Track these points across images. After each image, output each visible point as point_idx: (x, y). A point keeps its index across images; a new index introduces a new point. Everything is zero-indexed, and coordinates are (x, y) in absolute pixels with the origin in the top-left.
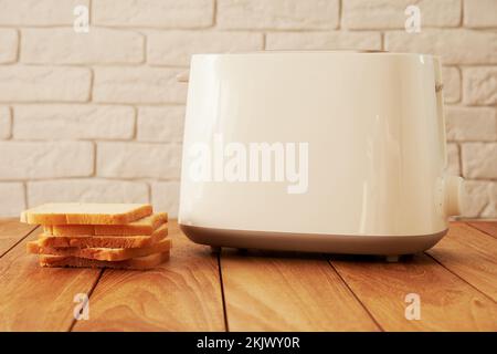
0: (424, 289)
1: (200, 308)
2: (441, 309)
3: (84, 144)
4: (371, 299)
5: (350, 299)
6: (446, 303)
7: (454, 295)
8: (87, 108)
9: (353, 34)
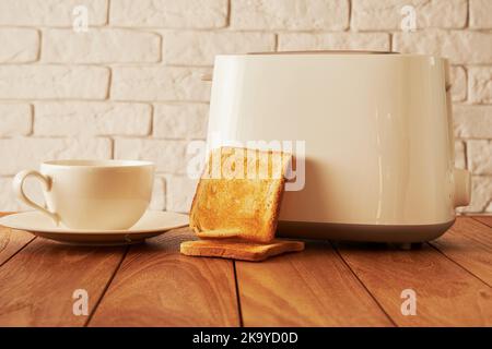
0: (431, 281)
1: (215, 298)
2: (448, 299)
3: (102, 140)
4: (380, 291)
5: (359, 290)
6: (453, 295)
7: (460, 287)
8: (104, 105)
9: (362, 35)
